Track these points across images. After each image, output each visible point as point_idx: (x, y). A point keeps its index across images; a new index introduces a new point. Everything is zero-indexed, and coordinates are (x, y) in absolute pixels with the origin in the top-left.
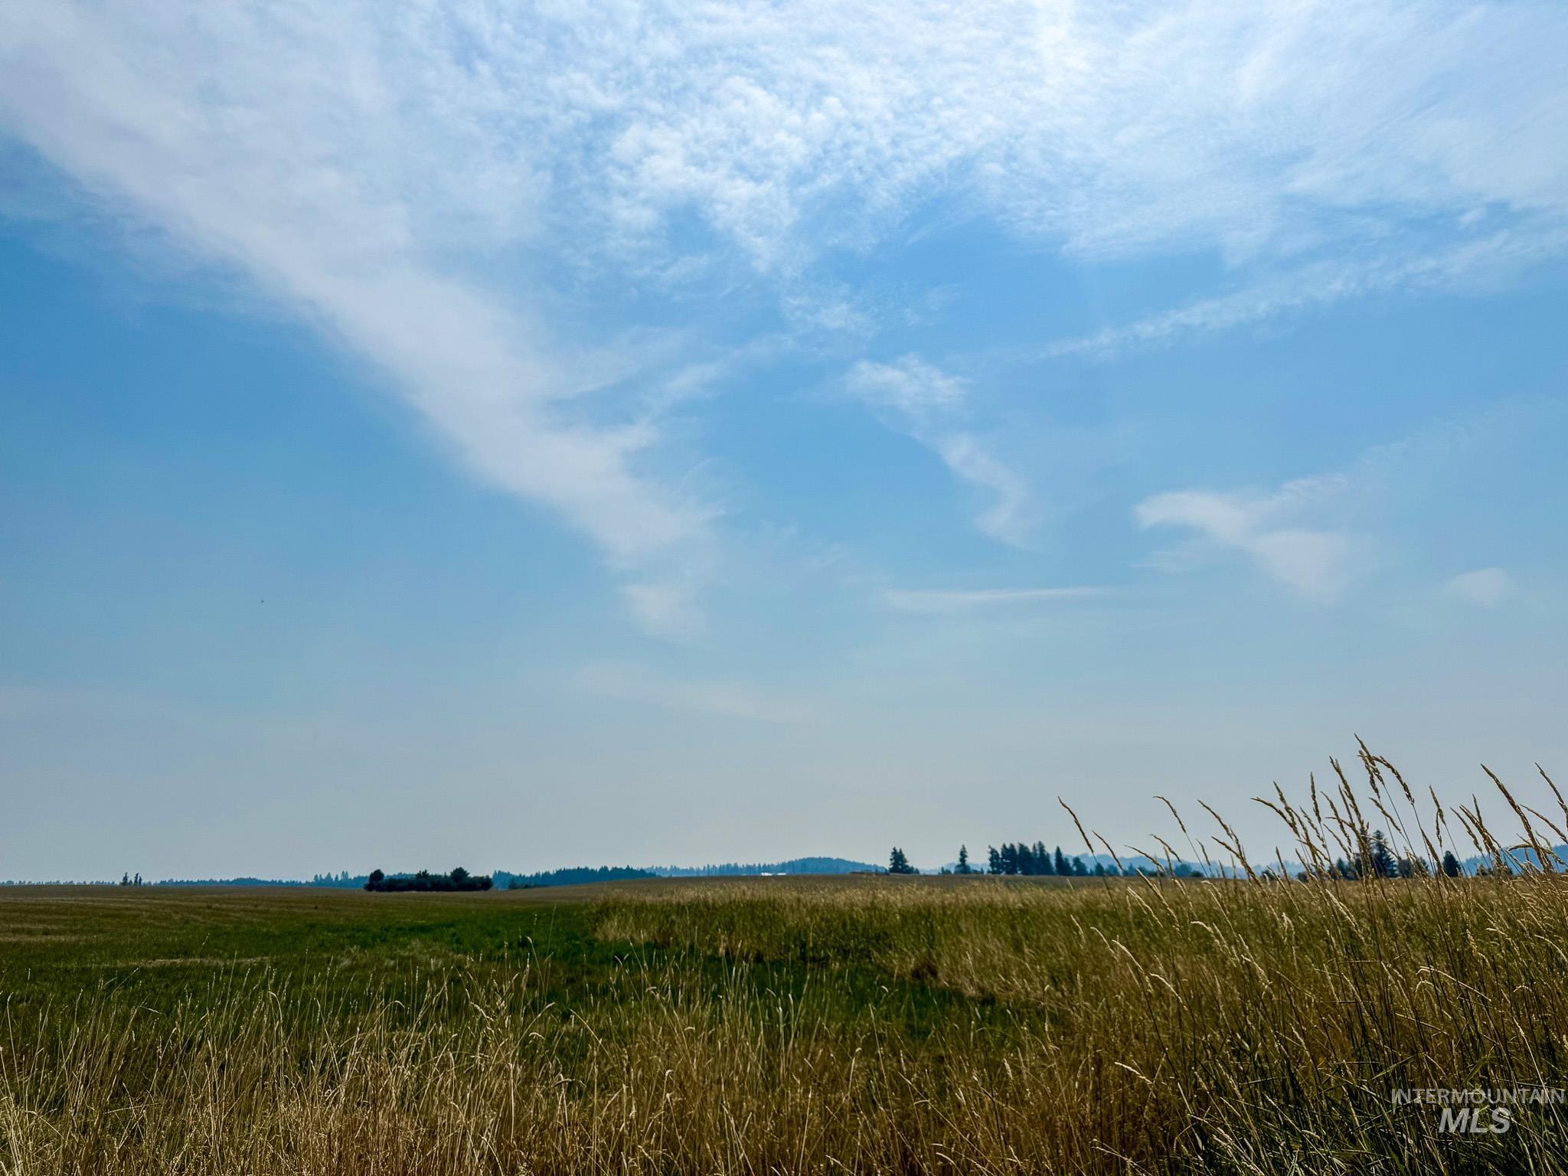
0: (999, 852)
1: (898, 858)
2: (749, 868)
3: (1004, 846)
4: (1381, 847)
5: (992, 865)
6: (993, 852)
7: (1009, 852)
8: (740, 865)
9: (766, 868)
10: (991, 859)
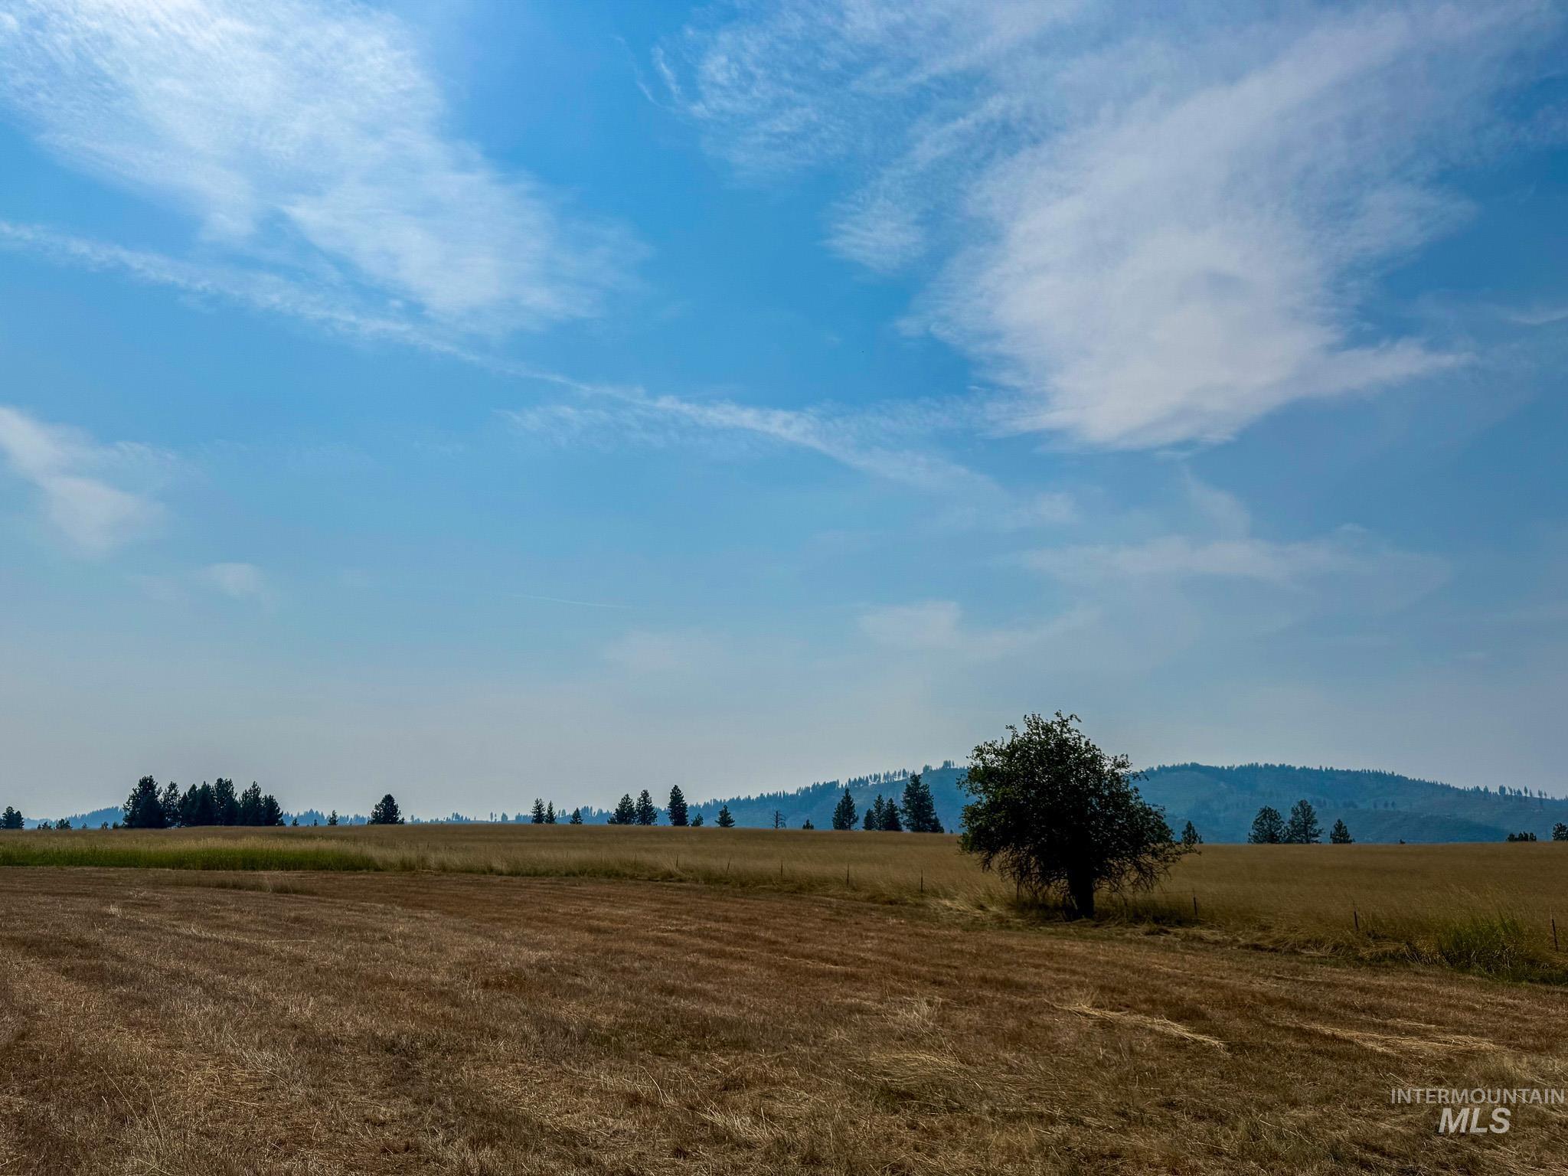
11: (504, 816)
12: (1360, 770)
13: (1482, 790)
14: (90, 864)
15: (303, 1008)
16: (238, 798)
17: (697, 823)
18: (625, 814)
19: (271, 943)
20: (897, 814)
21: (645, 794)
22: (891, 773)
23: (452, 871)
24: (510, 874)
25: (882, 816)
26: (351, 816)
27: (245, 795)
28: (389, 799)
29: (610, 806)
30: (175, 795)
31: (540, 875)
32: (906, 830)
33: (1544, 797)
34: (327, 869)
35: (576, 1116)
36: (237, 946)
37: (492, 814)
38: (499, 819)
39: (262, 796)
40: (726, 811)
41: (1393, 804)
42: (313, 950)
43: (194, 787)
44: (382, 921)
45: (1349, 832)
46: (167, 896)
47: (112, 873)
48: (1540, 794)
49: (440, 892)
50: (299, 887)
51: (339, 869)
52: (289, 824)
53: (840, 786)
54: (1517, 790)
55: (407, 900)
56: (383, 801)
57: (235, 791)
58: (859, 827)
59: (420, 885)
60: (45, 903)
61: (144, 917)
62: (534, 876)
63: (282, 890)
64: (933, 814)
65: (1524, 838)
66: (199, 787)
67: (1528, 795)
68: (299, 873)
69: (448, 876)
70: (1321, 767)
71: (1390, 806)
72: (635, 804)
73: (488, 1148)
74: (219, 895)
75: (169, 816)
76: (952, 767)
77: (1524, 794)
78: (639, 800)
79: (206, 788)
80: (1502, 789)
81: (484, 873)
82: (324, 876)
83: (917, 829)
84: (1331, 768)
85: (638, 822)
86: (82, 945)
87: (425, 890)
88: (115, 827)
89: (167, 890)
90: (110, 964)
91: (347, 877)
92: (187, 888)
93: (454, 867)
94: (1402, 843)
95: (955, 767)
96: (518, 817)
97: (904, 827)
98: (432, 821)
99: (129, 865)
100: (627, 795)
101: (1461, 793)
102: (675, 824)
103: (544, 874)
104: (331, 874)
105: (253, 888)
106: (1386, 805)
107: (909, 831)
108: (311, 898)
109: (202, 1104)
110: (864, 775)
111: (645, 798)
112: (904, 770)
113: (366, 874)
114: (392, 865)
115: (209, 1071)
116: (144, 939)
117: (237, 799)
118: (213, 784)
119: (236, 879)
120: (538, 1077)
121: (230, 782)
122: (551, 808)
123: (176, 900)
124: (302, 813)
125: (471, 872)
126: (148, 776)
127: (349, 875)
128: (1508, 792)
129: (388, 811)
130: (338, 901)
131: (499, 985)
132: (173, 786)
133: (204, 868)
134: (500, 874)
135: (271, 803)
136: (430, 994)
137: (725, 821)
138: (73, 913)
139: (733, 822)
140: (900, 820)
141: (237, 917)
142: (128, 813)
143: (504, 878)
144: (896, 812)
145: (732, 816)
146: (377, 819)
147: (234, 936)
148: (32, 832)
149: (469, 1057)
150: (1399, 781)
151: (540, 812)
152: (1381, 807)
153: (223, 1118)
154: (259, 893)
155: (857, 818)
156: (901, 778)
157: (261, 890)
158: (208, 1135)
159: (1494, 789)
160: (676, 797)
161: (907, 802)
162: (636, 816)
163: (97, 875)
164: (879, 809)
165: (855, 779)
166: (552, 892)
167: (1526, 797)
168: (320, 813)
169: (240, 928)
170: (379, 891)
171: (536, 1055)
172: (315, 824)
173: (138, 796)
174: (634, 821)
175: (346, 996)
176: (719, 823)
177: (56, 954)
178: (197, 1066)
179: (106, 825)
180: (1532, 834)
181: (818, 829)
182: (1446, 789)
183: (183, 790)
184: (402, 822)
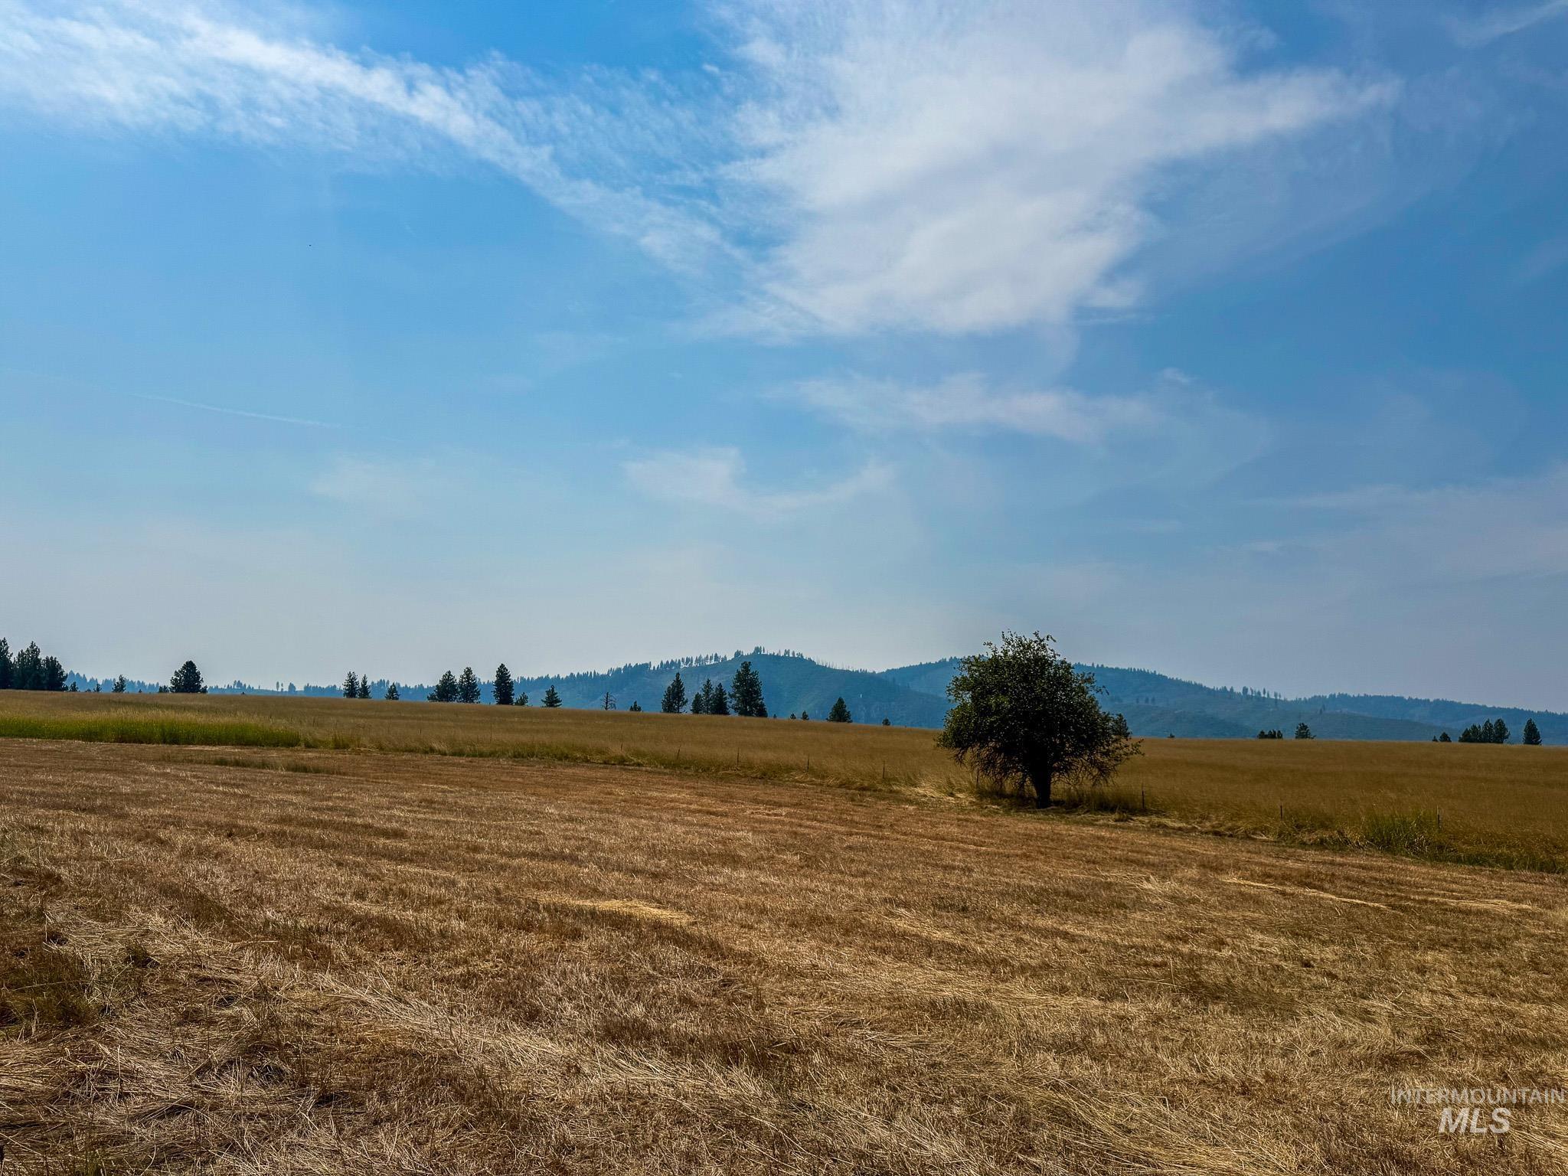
11: (292, 687)
12: (1127, 668)
13: (1229, 690)
16: (14, 659)
17: (522, 702)
18: (446, 690)
20: (726, 698)
21: (468, 672)
22: (703, 657)
25: (710, 700)
27: (21, 655)
28: (190, 666)
29: (432, 681)
32: (734, 715)
33: (1278, 698)
37: (278, 683)
38: (286, 689)
39: (42, 656)
40: (553, 690)
41: (1153, 700)
45: (1127, 725)
48: (1276, 695)
53: (652, 668)
54: (1257, 691)
56: (184, 668)
57: (10, 651)
58: (687, 710)
64: (760, 699)
65: (1272, 736)
67: (1266, 696)
70: (1093, 664)
71: (1150, 701)
72: (458, 681)
76: (762, 653)
77: (1262, 695)
78: (462, 677)
80: (1245, 690)
83: (744, 712)
84: (1102, 665)
85: (460, 698)
94: (1172, 737)
95: (765, 653)
96: (307, 688)
97: (731, 710)
100: (449, 672)
101: (1211, 692)
102: (501, 702)
106: (1147, 701)
107: (737, 715)
110: (676, 658)
111: (468, 675)
112: (716, 654)
117: (12, 660)
122: (365, 682)
128: (1249, 693)
129: (189, 679)
135: (53, 666)
137: (552, 700)
139: (559, 701)
140: (728, 704)
144: (725, 696)
145: (559, 696)
146: (177, 687)
150: (1161, 679)
151: (353, 685)
152: (1142, 702)
155: (686, 701)
156: (713, 662)
159: (1238, 690)
160: (502, 674)
161: (737, 687)
162: (458, 693)
164: (707, 693)
165: (668, 662)
167: (1264, 698)
174: (455, 698)
176: (545, 702)
180: (1279, 732)
181: (646, 710)
182: (1199, 688)
184: (204, 691)
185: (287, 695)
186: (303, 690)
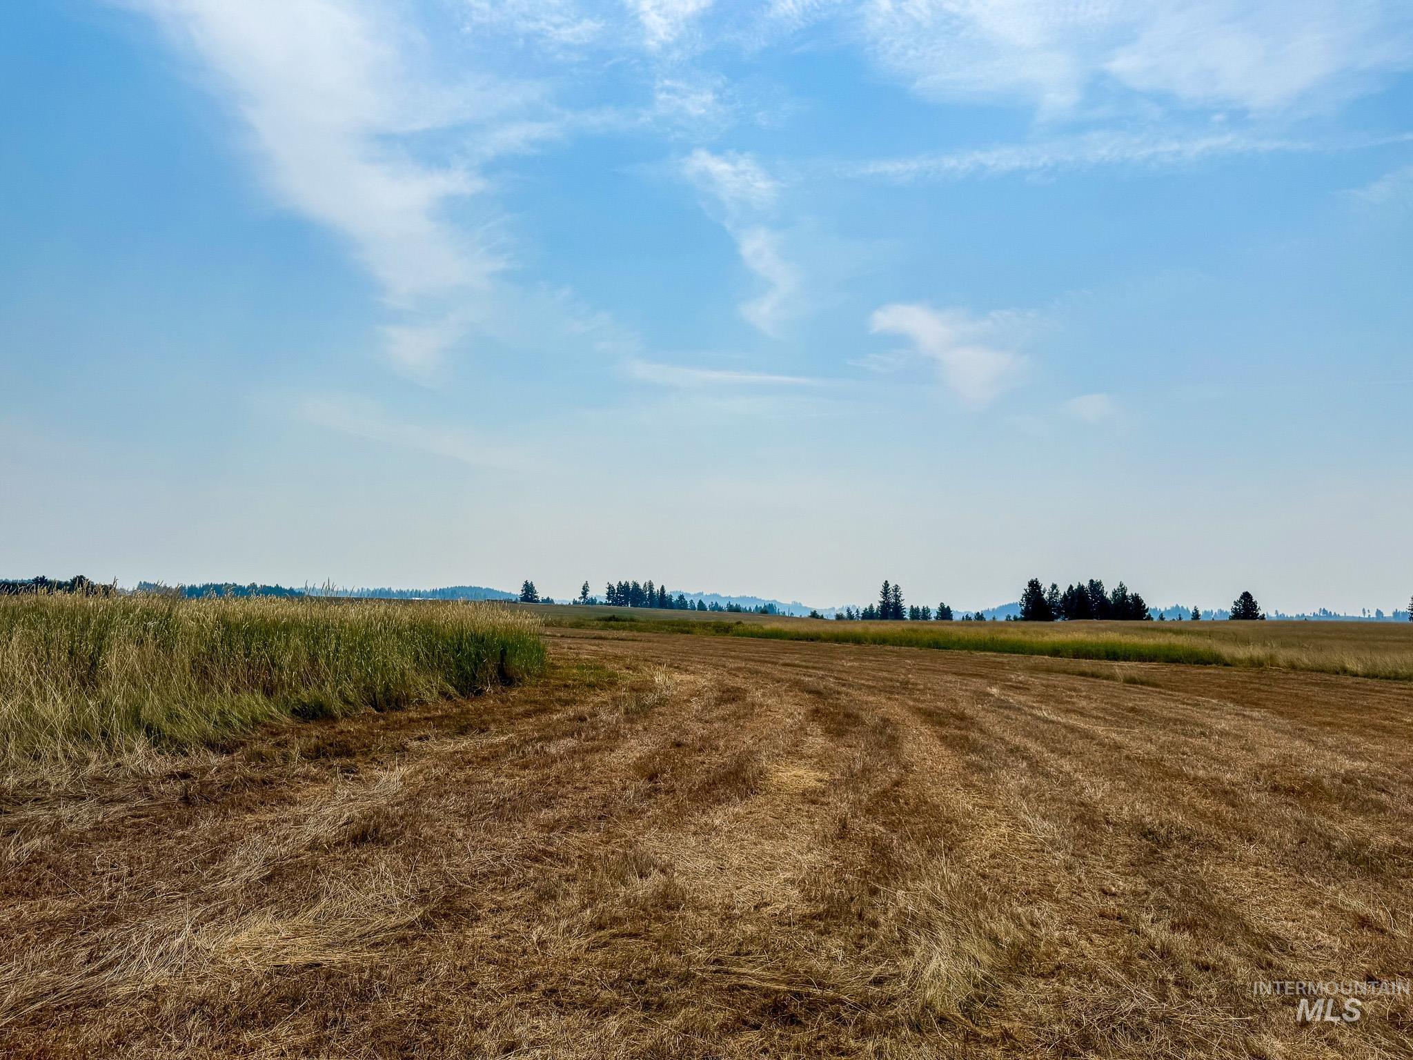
0: (616, 588)
1: (529, 589)
2: (401, 592)
3: (620, 583)
4: (897, 597)
5: (609, 598)
6: (610, 587)
7: (624, 588)
8: (394, 590)
9: (418, 593)
10: (608, 594)
11: (1379, 613)
14: (991, 650)
15: (1096, 790)
16: (1109, 596)
19: (1100, 730)
23: (1302, 669)
24: (1366, 676)
26: (1215, 611)
27: (1115, 593)
28: (1247, 596)
30: (1057, 593)
31: (1401, 679)
34: (1179, 662)
35: (1290, 924)
36: (1072, 729)
37: (1364, 610)
38: (1373, 615)
39: (1128, 593)
42: (1133, 739)
43: (1071, 587)
44: (1209, 716)
46: (1037, 681)
47: (1004, 658)
49: (1279, 690)
50: (1144, 679)
51: (1190, 663)
52: (1156, 618)
55: (1243, 697)
56: (1241, 598)
57: (1105, 590)
59: (1264, 682)
60: (950, 682)
61: (1014, 698)
62: (1395, 679)
63: (1131, 681)
66: (1075, 587)
68: (1154, 665)
69: (1296, 674)
73: (1187, 933)
74: (1078, 683)
75: (1055, 611)
79: (1081, 588)
81: (1337, 673)
82: (1175, 669)
86: (962, 717)
87: (1266, 688)
88: (1016, 619)
89: (1040, 675)
90: (974, 735)
91: (1194, 671)
92: (1054, 675)
93: (1304, 666)
96: (1396, 614)
98: (1298, 616)
99: (1018, 652)
103: (1406, 678)
104: (1182, 668)
105: (1107, 678)
108: (1154, 689)
109: (988, 854)
113: (1215, 668)
114: (1241, 661)
115: (1003, 830)
116: (1005, 717)
118: (1086, 584)
119: (1094, 669)
120: (1276, 882)
121: (1100, 583)
123: (1042, 685)
124: (1168, 608)
125: (1323, 671)
126: (1034, 579)
127: (1198, 668)
129: (1247, 608)
130: (1177, 693)
131: (1290, 791)
132: (1054, 587)
133: (1075, 657)
134: (1356, 675)
135: (1137, 600)
136: (1213, 792)
138: (967, 690)
141: (1084, 703)
142: (1023, 608)
143: (1360, 679)
146: (1237, 615)
147: (1074, 720)
148: (958, 624)
149: (1215, 853)
153: (999, 866)
154: (1112, 682)
157: (1114, 680)
158: (984, 876)
163: (994, 659)
166: (1406, 698)
168: (1185, 608)
169: (1082, 713)
170: (1220, 686)
171: (1283, 863)
172: (1180, 619)
173: (1028, 594)
175: (1136, 785)
177: (941, 724)
178: (996, 824)
179: (1009, 617)
183: (1063, 590)
184: (1263, 618)
185: (1375, 620)
186: (1392, 615)
